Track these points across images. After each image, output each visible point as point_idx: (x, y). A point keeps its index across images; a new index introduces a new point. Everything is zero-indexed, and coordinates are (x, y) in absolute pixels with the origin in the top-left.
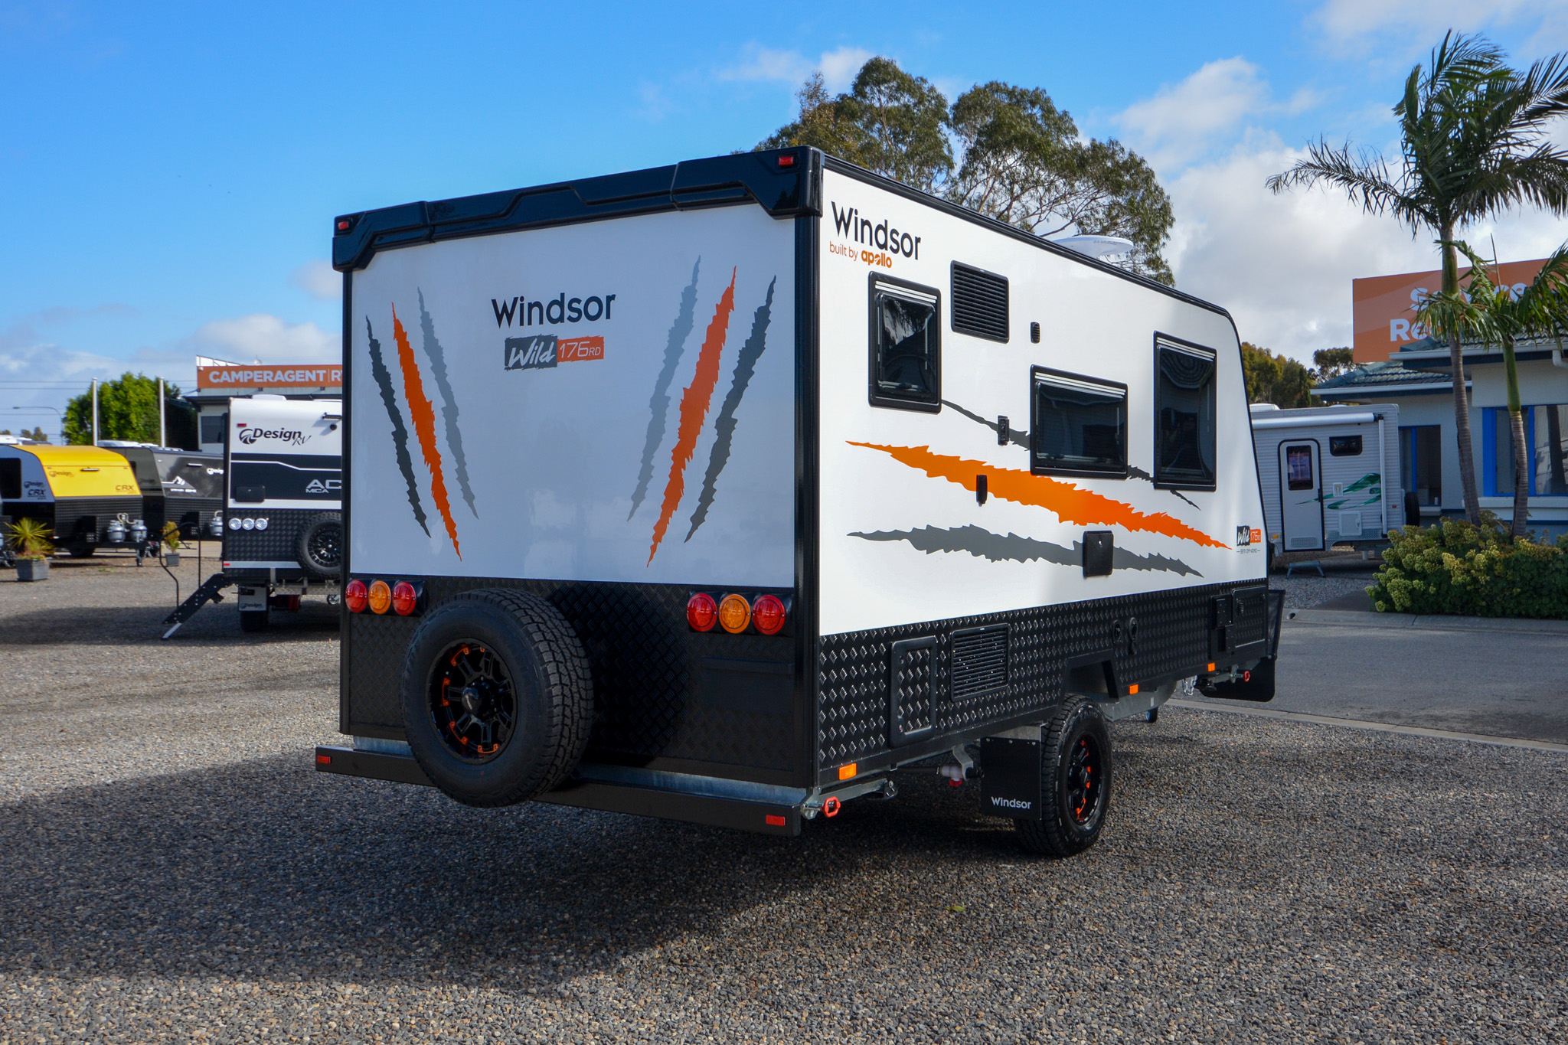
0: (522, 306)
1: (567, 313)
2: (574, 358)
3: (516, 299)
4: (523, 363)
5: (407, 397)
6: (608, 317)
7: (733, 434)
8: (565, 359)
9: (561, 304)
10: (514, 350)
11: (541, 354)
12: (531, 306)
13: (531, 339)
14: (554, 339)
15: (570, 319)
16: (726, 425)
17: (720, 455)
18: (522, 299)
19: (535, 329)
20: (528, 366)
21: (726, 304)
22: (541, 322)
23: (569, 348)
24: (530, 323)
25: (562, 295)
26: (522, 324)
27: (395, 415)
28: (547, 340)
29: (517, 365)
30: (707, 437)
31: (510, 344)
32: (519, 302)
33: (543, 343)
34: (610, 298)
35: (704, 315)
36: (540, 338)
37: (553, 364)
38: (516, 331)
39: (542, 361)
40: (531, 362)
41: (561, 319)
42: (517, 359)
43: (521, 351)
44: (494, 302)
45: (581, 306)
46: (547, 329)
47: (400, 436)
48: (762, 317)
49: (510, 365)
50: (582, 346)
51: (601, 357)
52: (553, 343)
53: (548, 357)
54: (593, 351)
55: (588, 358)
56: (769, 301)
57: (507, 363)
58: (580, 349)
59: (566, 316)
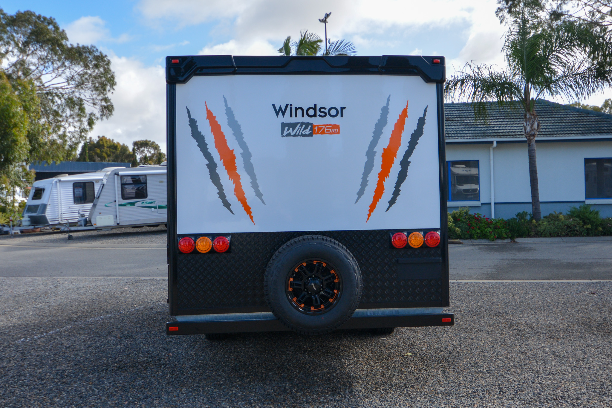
0: (291, 109)
1: (318, 113)
2: (323, 133)
3: (287, 106)
4: (292, 134)
5: (216, 147)
6: (342, 116)
7: (409, 167)
8: (318, 133)
9: (315, 109)
10: (287, 128)
11: (303, 130)
12: (296, 109)
13: (297, 124)
14: (311, 124)
15: (320, 116)
16: (405, 164)
17: (402, 176)
18: (291, 105)
19: (299, 119)
20: (295, 135)
21: (404, 114)
22: (303, 116)
23: (319, 129)
24: (296, 116)
25: (315, 105)
26: (291, 116)
27: (208, 156)
28: (307, 125)
29: (289, 135)
30: (396, 168)
31: (284, 125)
32: (289, 107)
33: (304, 126)
34: (342, 109)
35: (393, 119)
36: (302, 124)
37: (311, 135)
38: (287, 119)
39: (303, 133)
40: (297, 134)
41: (315, 115)
42: (288, 132)
43: (291, 129)
44: (274, 106)
45: (327, 111)
46: (306, 119)
47: (212, 166)
48: (422, 122)
49: (285, 134)
50: (327, 128)
51: (338, 133)
52: (310, 126)
53: (307, 132)
54: (333, 130)
55: (330, 133)
56: (425, 115)
57: (282, 133)
58: (326, 129)
59: (318, 114)
